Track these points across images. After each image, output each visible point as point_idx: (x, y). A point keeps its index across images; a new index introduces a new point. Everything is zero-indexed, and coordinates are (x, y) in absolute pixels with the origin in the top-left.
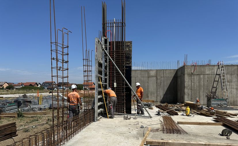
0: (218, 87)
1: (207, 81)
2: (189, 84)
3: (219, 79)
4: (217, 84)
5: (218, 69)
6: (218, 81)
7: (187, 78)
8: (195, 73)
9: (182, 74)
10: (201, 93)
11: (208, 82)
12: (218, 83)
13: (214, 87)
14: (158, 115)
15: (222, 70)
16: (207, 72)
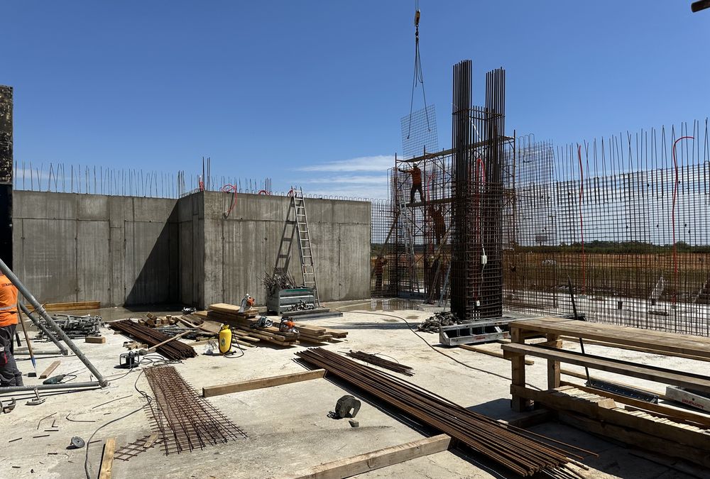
0: (290, 254)
1: (266, 239)
2: (216, 247)
3: (293, 235)
4: (290, 248)
5: (292, 208)
6: (291, 240)
7: (210, 230)
8: (234, 215)
9: (195, 218)
10: (249, 272)
11: (268, 241)
12: (290, 244)
13: (282, 256)
14: (128, 368)
15: (301, 211)
16: (266, 216)
